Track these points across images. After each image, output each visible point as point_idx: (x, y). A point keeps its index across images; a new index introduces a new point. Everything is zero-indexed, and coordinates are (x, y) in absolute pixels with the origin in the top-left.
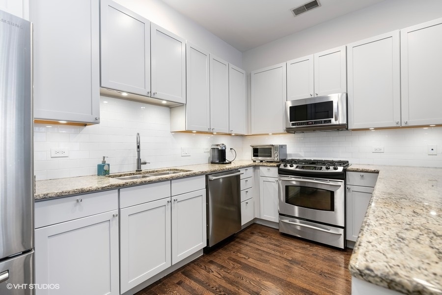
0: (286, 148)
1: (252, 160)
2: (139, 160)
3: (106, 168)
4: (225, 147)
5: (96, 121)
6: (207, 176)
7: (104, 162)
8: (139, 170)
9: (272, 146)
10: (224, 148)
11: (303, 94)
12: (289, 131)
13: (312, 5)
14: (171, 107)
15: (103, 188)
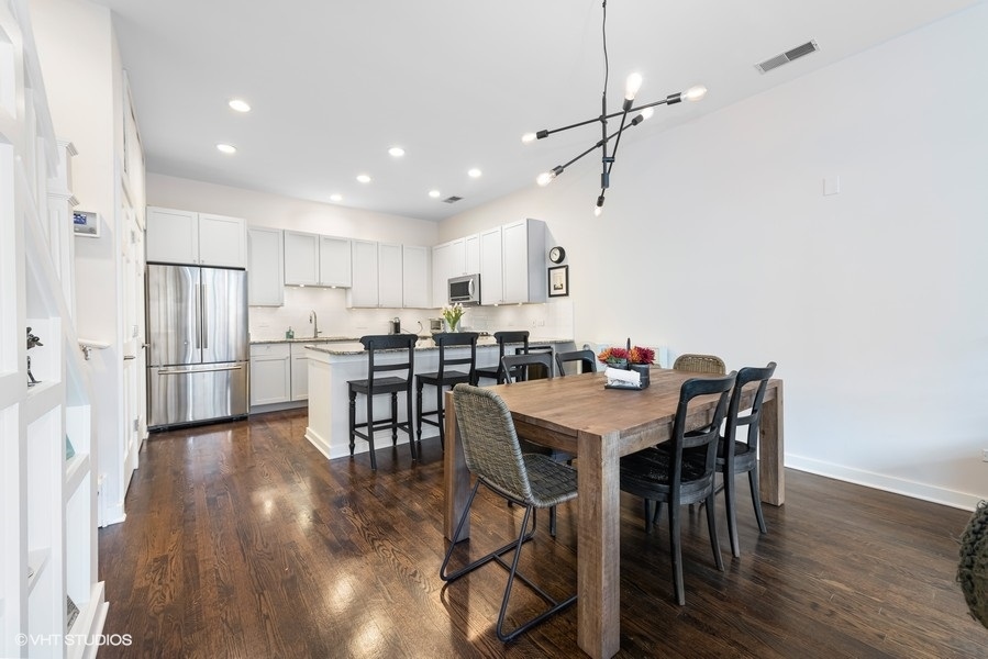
1: (430, 332)
2: (316, 329)
3: (291, 334)
4: (400, 320)
5: (282, 305)
7: (290, 330)
8: (315, 336)
9: (440, 319)
10: (398, 321)
13: (455, 199)
14: (346, 288)
15: (281, 342)
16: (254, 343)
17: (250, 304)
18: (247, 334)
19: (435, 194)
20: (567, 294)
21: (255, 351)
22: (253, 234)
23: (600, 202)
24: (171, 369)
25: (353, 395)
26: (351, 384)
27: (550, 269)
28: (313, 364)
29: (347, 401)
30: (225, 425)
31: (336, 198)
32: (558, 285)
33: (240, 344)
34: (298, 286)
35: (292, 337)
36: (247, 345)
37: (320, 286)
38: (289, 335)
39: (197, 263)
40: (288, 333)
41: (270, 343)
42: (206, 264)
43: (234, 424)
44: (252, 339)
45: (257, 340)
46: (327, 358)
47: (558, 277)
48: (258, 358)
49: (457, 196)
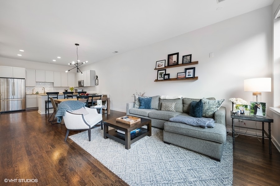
2: (44, 92)
14: (53, 83)
15: (34, 94)
20: (98, 85)
21: (27, 96)
22: (27, 71)
23: (82, 73)
24: (6, 100)
25: (46, 103)
26: (46, 101)
27: (96, 80)
30: (20, 112)
32: (97, 83)
33: (24, 95)
37: (45, 82)
38: (37, 93)
39: (12, 78)
41: (32, 94)
43: (22, 111)
44: (27, 93)
46: (41, 97)
48: (28, 98)
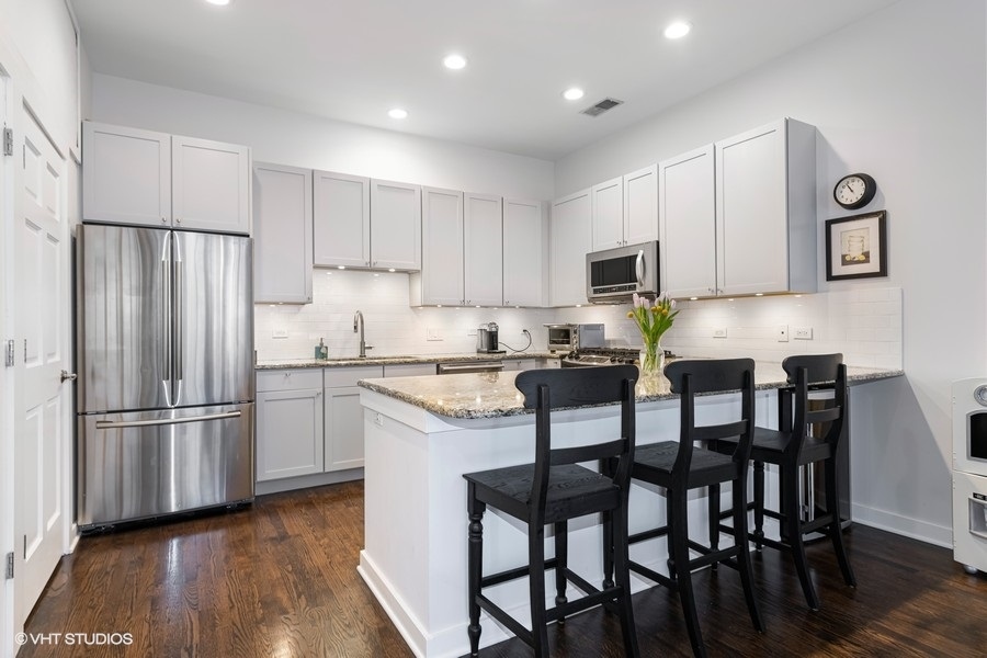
0: (603, 329)
1: (549, 348)
2: (363, 343)
3: (323, 351)
4: (497, 327)
5: (310, 301)
6: (438, 366)
7: (322, 344)
8: (362, 356)
9: (570, 325)
10: (494, 329)
11: (608, 242)
12: (592, 300)
13: (608, 104)
14: (409, 273)
15: (309, 367)
16: (263, 369)
17: (256, 299)
18: (251, 353)
19: (574, 94)
20: (883, 272)
21: (265, 383)
22: (263, 176)
24: (129, 418)
26: (472, 484)
27: (829, 224)
28: (377, 422)
29: (463, 521)
30: (213, 521)
31: (398, 114)
32: (857, 254)
33: (241, 370)
34: (334, 268)
35: (324, 356)
36: (252, 371)
37: (370, 269)
38: (321, 352)
39: (168, 224)
40: (318, 350)
41: (290, 367)
42: (182, 226)
43: (226, 519)
44: (260, 362)
45: (268, 363)
47: (857, 238)
48: (269, 396)
49: (613, 97)
